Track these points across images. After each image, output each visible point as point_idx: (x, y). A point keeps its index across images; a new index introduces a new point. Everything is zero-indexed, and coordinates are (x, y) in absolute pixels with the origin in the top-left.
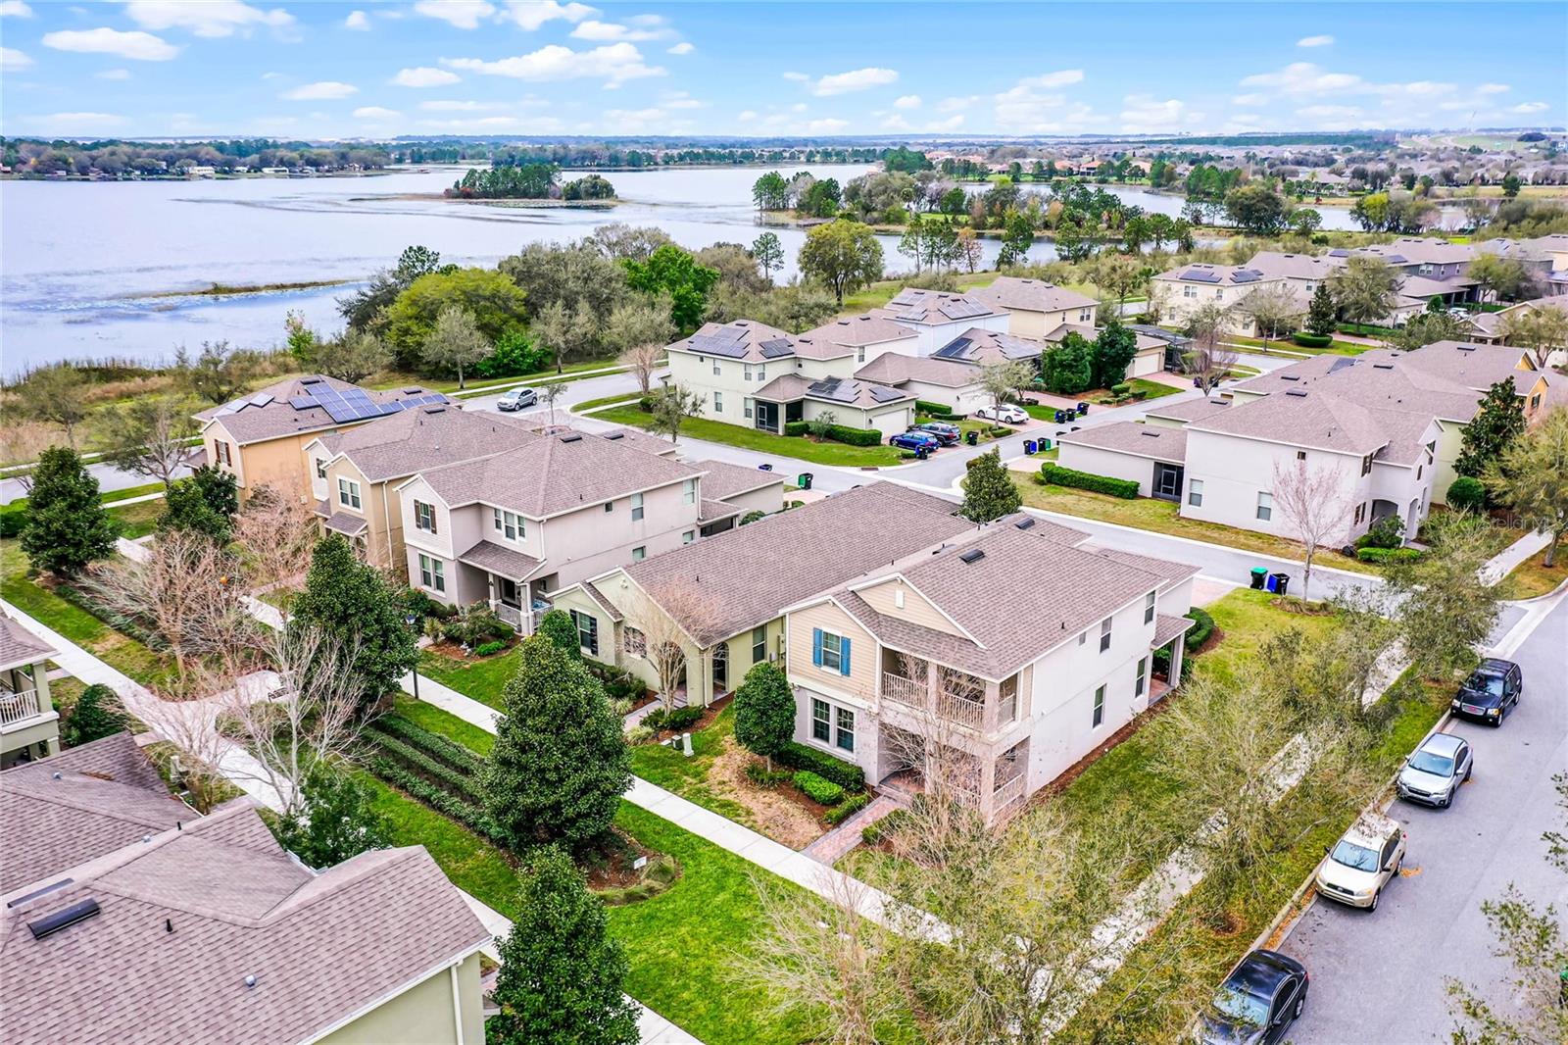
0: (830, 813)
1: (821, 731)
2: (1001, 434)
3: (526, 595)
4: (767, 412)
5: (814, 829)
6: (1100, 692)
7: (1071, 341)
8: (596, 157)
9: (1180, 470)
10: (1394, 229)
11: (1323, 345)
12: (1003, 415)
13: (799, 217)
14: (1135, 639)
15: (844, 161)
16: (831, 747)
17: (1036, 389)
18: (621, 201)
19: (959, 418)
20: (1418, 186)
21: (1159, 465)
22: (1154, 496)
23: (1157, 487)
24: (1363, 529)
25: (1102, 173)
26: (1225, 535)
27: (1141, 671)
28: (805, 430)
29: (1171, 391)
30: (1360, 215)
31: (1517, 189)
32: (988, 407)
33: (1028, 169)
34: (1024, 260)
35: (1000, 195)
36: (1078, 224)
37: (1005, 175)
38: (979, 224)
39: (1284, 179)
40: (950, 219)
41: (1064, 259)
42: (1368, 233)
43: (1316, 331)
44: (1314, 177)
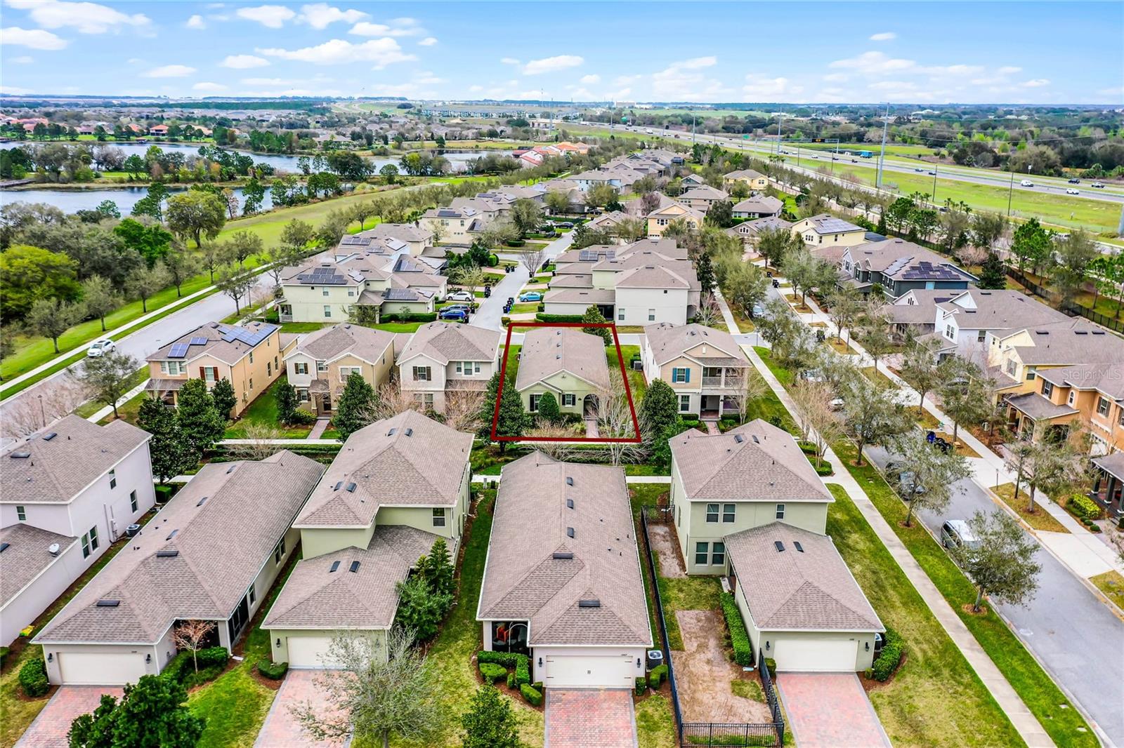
9: (612, 307)
10: (423, 174)
11: (522, 246)
25: (171, 134)
29: (501, 275)
30: (406, 166)
31: (444, 143)
32: (452, 295)
33: (110, 131)
34: (260, 207)
35: (169, 158)
36: (232, 177)
37: (90, 135)
38: (160, 180)
39: (311, 139)
40: (134, 176)
41: (277, 205)
42: (411, 176)
43: (520, 238)
44: (333, 137)
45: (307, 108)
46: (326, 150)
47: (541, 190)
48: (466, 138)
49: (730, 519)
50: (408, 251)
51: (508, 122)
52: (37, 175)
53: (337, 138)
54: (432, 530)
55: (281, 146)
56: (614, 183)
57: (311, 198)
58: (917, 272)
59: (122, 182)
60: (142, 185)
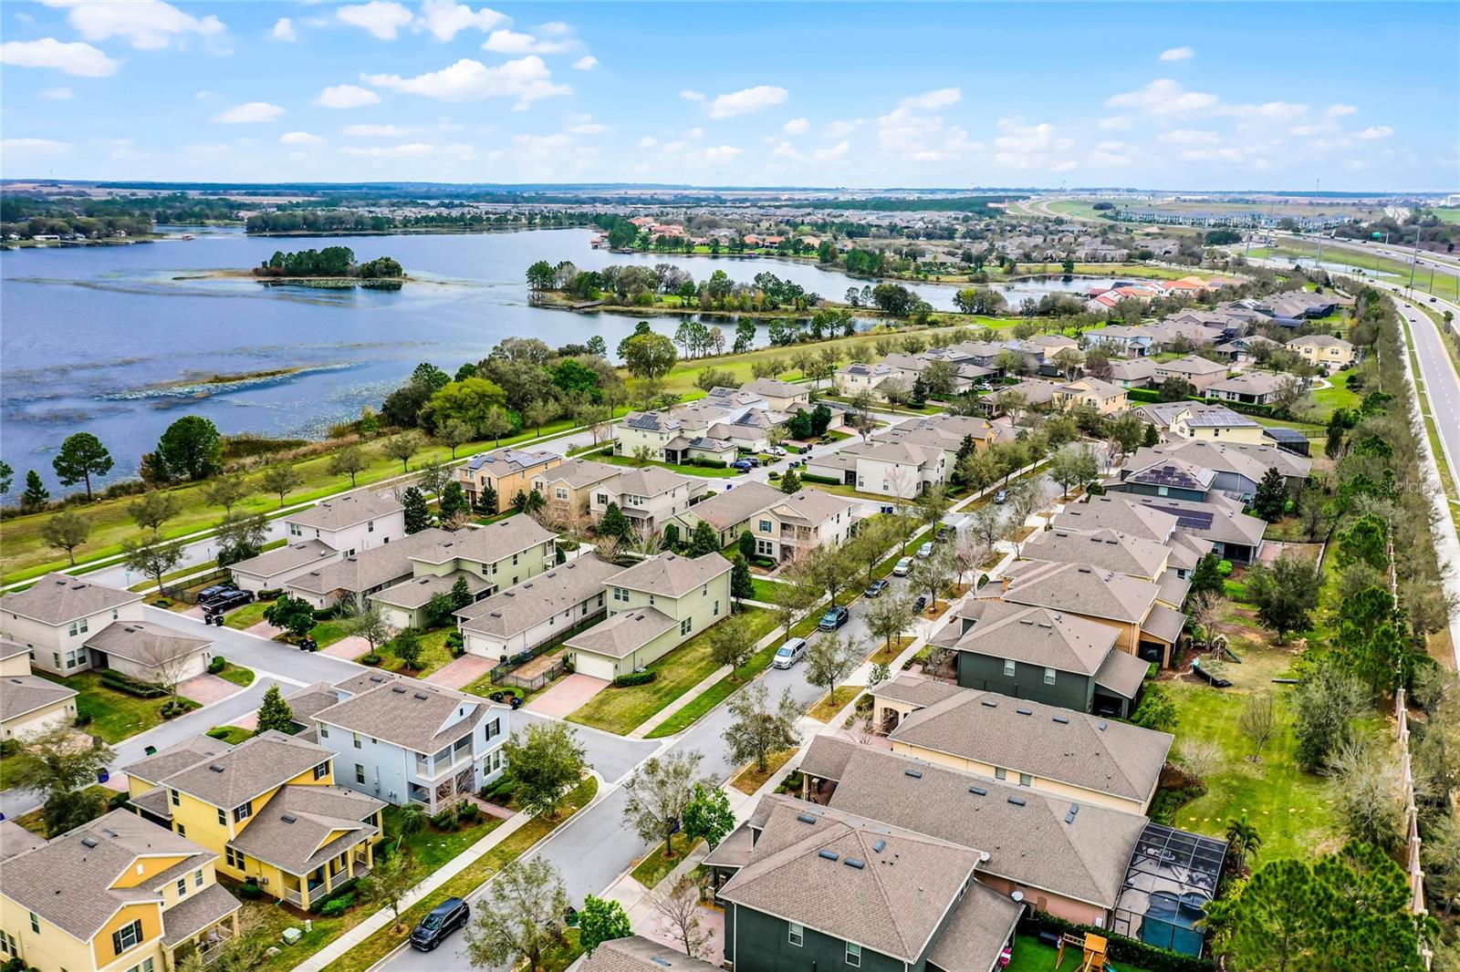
0: (770, 568)
1: (762, 550)
2: (776, 460)
4: (671, 455)
5: (767, 571)
6: (838, 535)
7: (800, 413)
8: (343, 222)
9: (855, 473)
10: (979, 312)
11: (922, 408)
12: (776, 451)
13: (570, 299)
16: (766, 554)
17: (789, 438)
18: (411, 279)
19: (757, 453)
20: (1006, 265)
21: (847, 472)
22: (846, 484)
23: (846, 480)
24: (920, 491)
25: (781, 247)
26: (873, 496)
27: (848, 531)
28: (691, 462)
29: (849, 436)
30: (960, 302)
31: (1072, 267)
32: (768, 448)
33: (725, 242)
34: (751, 344)
35: (720, 287)
36: (775, 307)
37: (707, 247)
38: (707, 307)
39: (915, 260)
40: (685, 302)
41: (775, 343)
42: (965, 313)
43: (917, 401)
44: (935, 258)
45: (977, 209)
46: (918, 273)
47: (1014, 347)
48: (1112, 260)
49: (626, 599)
50: (764, 405)
51: (1211, 234)
52: (607, 297)
53: (942, 258)
54: (483, 576)
55: (872, 267)
56: (1141, 341)
57: (811, 337)
58: (1154, 476)
59: (675, 307)
60: (690, 312)
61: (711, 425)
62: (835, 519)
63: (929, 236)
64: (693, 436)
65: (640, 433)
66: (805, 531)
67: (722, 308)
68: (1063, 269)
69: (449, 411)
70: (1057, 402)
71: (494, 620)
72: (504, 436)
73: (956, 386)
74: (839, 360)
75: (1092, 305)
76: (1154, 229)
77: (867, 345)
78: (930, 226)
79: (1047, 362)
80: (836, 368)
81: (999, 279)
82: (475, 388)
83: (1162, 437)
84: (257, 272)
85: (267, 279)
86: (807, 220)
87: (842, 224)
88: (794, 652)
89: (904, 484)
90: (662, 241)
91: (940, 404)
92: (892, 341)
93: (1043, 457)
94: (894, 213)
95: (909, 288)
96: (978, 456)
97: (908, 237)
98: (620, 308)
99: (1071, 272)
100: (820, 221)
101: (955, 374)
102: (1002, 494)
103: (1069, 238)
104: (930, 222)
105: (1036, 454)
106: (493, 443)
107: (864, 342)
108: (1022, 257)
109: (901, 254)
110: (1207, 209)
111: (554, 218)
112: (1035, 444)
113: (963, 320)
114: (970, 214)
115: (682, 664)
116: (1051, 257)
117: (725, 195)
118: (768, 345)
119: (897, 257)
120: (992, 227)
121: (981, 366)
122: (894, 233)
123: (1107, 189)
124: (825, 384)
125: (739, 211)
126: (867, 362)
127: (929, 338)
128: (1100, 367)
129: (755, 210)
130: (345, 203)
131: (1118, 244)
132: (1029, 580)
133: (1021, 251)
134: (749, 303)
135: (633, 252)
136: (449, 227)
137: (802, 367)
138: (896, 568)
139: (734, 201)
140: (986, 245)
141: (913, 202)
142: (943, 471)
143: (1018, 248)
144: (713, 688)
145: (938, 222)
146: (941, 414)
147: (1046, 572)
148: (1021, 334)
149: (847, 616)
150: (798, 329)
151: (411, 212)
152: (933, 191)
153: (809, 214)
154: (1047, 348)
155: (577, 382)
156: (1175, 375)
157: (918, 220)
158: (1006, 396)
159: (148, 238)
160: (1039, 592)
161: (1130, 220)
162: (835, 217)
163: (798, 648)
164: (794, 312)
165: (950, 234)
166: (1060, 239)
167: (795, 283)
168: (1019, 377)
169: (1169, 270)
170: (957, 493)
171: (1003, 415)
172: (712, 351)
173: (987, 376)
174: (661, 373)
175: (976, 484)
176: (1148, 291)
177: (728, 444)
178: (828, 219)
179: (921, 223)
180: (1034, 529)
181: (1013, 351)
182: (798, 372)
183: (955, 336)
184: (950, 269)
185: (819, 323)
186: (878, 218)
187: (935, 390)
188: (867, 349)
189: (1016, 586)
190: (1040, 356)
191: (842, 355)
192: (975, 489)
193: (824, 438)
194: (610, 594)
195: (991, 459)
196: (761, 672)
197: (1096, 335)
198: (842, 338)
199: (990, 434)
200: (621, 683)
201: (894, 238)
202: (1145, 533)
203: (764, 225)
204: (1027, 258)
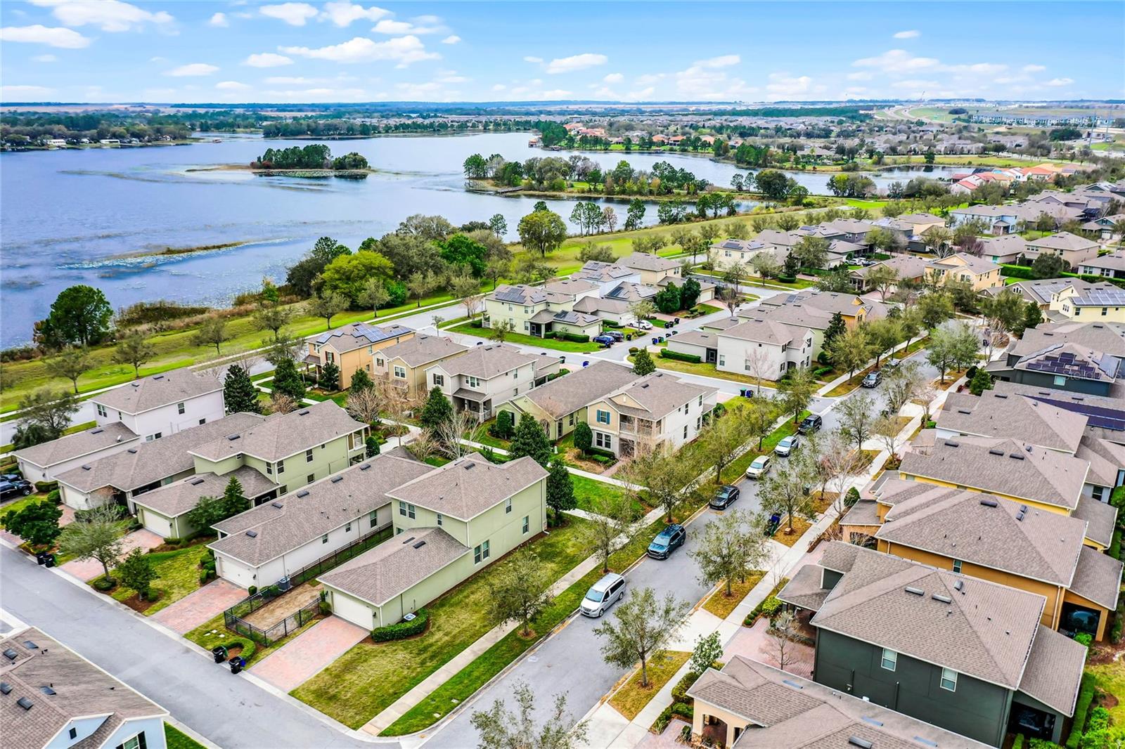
0: (607, 465)
1: (600, 443)
2: (640, 335)
3: (482, 407)
4: (536, 328)
5: (602, 469)
6: (686, 427)
7: (670, 287)
8: (338, 129)
9: (716, 351)
10: (850, 196)
11: (792, 282)
12: (641, 325)
13: (497, 185)
14: (696, 411)
15: (509, 130)
16: (603, 448)
17: (656, 312)
18: (373, 171)
19: (622, 327)
20: (875, 157)
21: (708, 350)
22: (707, 362)
23: (707, 358)
24: (784, 372)
25: (683, 145)
26: (734, 377)
27: (699, 421)
28: (555, 336)
29: (718, 309)
30: (833, 186)
31: (933, 159)
32: (634, 322)
33: (635, 141)
34: (641, 223)
35: (623, 174)
36: (669, 191)
37: (621, 145)
38: (610, 192)
39: (795, 153)
40: (592, 187)
41: (663, 221)
42: (837, 197)
43: (788, 275)
44: (813, 151)
45: (850, 115)
46: (797, 164)
47: (883, 225)
48: (969, 152)
49: (412, 516)
50: (636, 279)
51: (1054, 132)
52: (526, 184)
53: (818, 152)
54: (268, 475)
55: (758, 159)
56: (1006, 219)
57: (696, 217)
58: (1049, 363)
59: (583, 192)
60: (596, 196)
61: (579, 298)
62: (683, 410)
63: (809, 135)
64: (558, 309)
65: (506, 306)
66: (646, 425)
67: (623, 192)
68: (925, 160)
69: (337, 282)
70: (930, 278)
71: (248, 540)
72: (382, 307)
73: (827, 261)
74: (717, 236)
75: (956, 188)
76: (1003, 129)
77: (744, 223)
78: (810, 127)
79: (915, 239)
80: (712, 243)
81: (868, 168)
82: (363, 260)
83: (1044, 315)
84: (253, 166)
85: (260, 171)
86: (707, 124)
87: (736, 126)
88: (607, 596)
89: (765, 367)
90: (584, 140)
91: (810, 278)
92: (768, 220)
93: (916, 334)
94: (781, 118)
95: (788, 175)
96: (848, 336)
97: (791, 136)
98: (537, 193)
99: (932, 163)
100: (718, 125)
101: (826, 249)
102: (873, 377)
103: (930, 136)
104: (810, 125)
105: (910, 331)
106: (372, 314)
107: (741, 220)
108: (889, 151)
109: (783, 148)
110: (1049, 112)
111: (504, 124)
112: (908, 322)
113: (836, 202)
114: (844, 119)
115: (467, 605)
116: (915, 150)
117: (643, 107)
118: (657, 223)
119: (780, 151)
120: (863, 128)
121: (852, 242)
122: (779, 133)
123: (959, 100)
124: (701, 259)
125: (653, 118)
126: (743, 238)
127: (804, 217)
128: (969, 242)
129: (667, 117)
130: (347, 116)
131: (973, 139)
132: (913, 510)
133: (888, 145)
134: (646, 189)
135: (561, 149)
136: (422, 132)
137: (681, 243)
138: (750, 470)
139: (651, 112)
140: (857, 141)
141: (796, 111)
142: (809, 351)
143: (885, 143)
144: (496, 647)
145: (816, 124)
146: (810, 289)
147: (935, 501)
148: (890, 213)
149: (684, 537)
150: (684, 209)
151: (393, 122)
152: (813, 103)
153: (710, 120)
154: (915, 226)
155: (464, 255)
156: (1049, 252)
157: (799, 124)
158: (877, 272)
159: (188, 142)
160: (927, 531)
161: (981, 122)
162: (731, 122)
163: (613, 590)
164: (685, 196)
165: (826, 134)
166: (921, 137)
167: (687, 170)
168: (888, 253)
169: (1020, 161)
170: (824, 374)
171: (873, 290)
172: (605, 228)
173: (857, 252)
174: (551, 248)
175: (845, 366)
176: (1007, 177)
177: (594, 318)
178: (725, 123)
179: (802, 125)
180: (909, 420)
181: (883, 228)
182: (678, 248)
183: (828, 215)
184: (825, 161)
185: (704, 204)
186: (766, 122)
187: (806, 264)
188: (744, 226)
189: (896, 518)
190: (909, 233)
191: (720, 232)
192: (844, 371)
193: (692, 312)
194: (395, 508)
195: (862, 339)
196: (563, 622)
197: (962, 214)
198: (724, 217)
199: (861, 311)
200: (379, 637)
201: (779, 137)
202: (1052, 439)
203: (672, 128)
204: (893, 151)
